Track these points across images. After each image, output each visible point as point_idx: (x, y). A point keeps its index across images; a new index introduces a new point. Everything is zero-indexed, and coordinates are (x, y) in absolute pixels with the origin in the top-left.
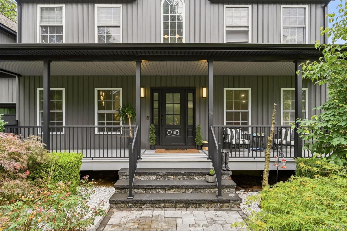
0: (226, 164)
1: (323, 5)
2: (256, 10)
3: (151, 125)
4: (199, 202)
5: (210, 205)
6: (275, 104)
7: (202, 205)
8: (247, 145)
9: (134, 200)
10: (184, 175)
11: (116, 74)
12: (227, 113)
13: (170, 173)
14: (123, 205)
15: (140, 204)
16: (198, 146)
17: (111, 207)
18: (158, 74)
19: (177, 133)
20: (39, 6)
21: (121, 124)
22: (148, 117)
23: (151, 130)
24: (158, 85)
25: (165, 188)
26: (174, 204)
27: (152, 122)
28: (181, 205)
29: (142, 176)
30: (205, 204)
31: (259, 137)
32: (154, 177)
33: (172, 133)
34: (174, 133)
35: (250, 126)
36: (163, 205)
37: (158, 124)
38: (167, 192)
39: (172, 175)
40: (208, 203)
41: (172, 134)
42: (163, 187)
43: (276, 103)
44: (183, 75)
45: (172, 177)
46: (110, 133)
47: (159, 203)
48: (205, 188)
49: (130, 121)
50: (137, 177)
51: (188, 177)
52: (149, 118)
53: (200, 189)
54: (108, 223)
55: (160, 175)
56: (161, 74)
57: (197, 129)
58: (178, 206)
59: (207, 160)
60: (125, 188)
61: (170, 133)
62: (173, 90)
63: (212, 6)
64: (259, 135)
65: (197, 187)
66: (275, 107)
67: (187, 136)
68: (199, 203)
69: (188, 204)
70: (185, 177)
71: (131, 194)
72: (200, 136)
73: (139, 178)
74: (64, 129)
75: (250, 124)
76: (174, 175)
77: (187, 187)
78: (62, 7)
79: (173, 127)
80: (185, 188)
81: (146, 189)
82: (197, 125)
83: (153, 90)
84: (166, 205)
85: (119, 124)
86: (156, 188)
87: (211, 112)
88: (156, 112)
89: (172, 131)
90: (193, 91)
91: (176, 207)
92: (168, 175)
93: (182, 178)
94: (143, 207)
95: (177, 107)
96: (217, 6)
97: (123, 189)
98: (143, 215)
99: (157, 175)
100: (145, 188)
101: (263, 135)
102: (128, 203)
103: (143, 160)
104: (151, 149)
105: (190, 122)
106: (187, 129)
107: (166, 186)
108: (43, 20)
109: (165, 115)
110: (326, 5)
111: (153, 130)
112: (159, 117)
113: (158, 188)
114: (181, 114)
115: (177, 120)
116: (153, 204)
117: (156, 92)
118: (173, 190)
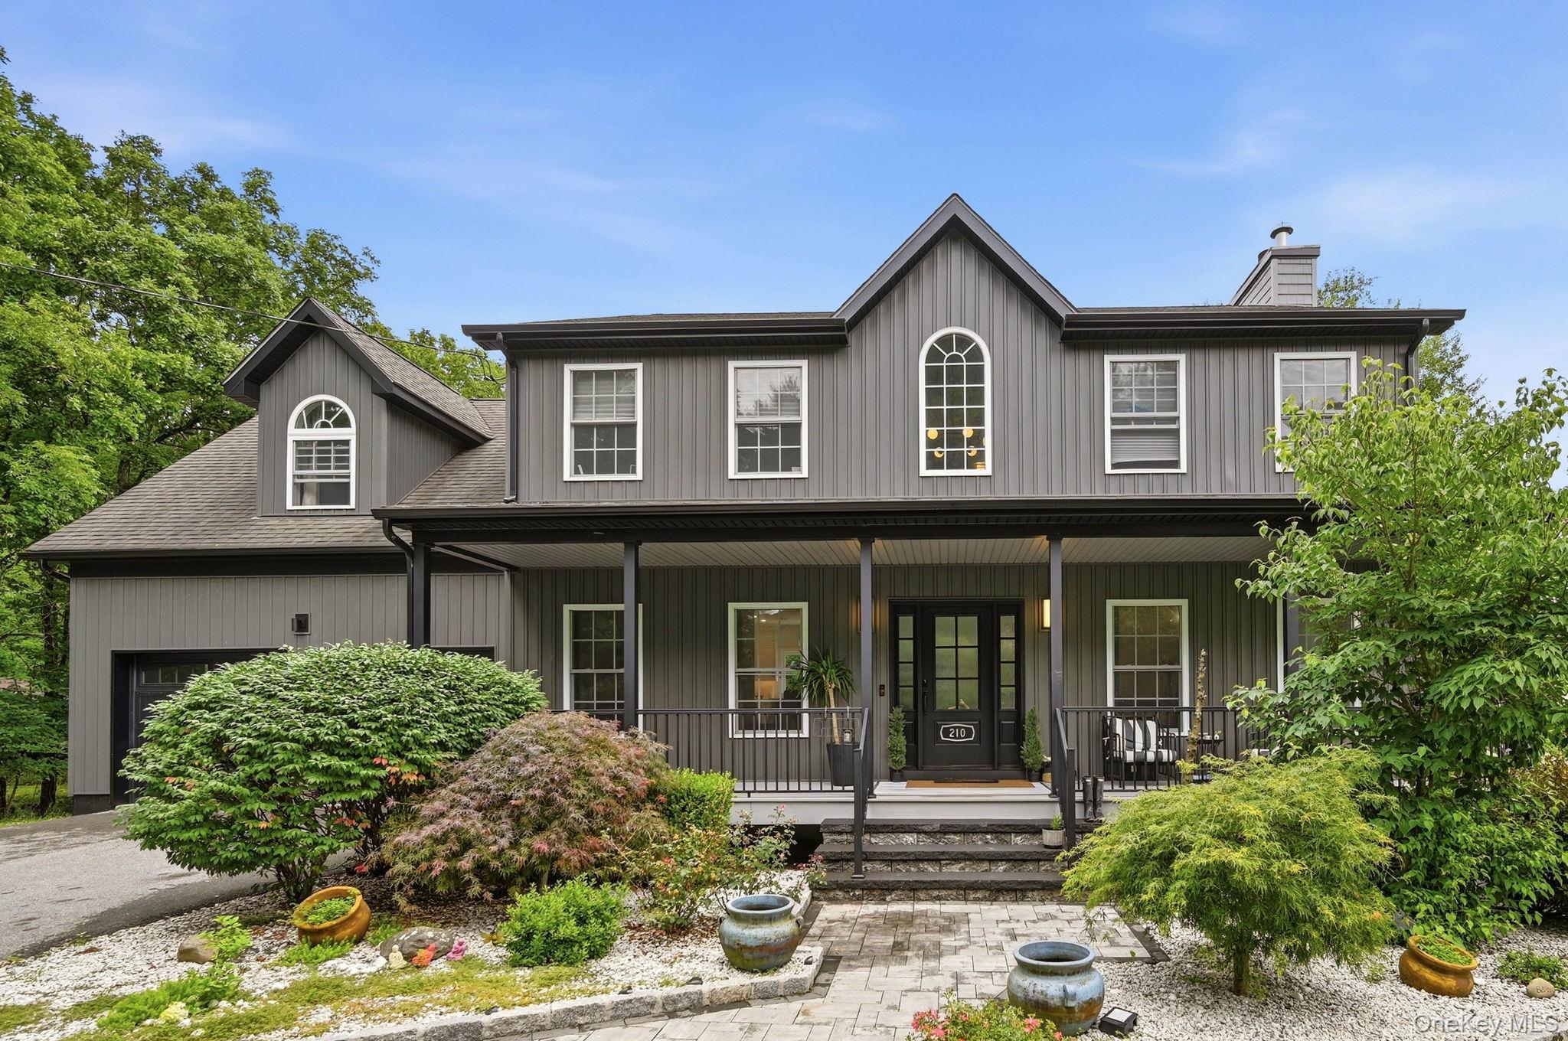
0: (1095, 807)
1: (1403, 350)
2: (1199, 368)
3: (891, 711)
4: (1021, 887)
5: (1047, 894)
6: (1203, 653)
7: (1030, 894)
8: (1165, 763)
9: (865, 882)
10: (987, 833)
11: (789, 563)
12: (1116, 674)
13: (948, 829)
14: (840, 894)
15: (881, 891)
16: (1030, 770)
17: (813, 898)
18: (912, 562)
19: (969, 733)
20: (569, 368)
21: (805, 705)
22: (882, 687)
23: (892, 725)
24: (914, 593)
25: (938, 860)
26: (964, 890)
27: (895, 702)
28: (979, 895)
29: (881, 836)
30: (1035, 893)
31: (1208, 742)
32: (909, 839)
33: (954, 734)
34: (958, 734)
35: (1186, 709)
36: (936, 893)
37: (911, 707)
38: (945, 870)
39: (954, 833)
40: (1043, 889)
41: (955, 738)
42: (934, 859)
43: (1207, 651)
44: (986, 561)
45: (957, 838)
46: (771, 734)
47: (926, 889)
48: (1039, 860)
49: (832, 698)
50: (867, 837)
51: (997, 838)
52: (887, 690)
53: (1024, 861)
54: (811, 932)
55: (925, 833)
56: (920, 562)
57: (1027, 722)
58: (972, 897)
59: (1047, 798)
60: (842, 860)
61: (946, 733)
62: (957, 608)
63: (1069, 360)
64: (1208, 738)
65: (1017, 857)
66: (1202, 659)
67: (999, 743)
68: (1021, 890)
69: (996, 892)
70: (989, 837)
71: (858, 871)
72: (1037, 743)
73: (873, 840)
74: (641, 717)
75: (1186, 703)
76: (960, 832)
77: (993, 859)
78: (634, 370)
79: (958, 715)
80: (990, 861)
81: (892, 861)
82: (1028, 709)
83: (897, 609)
84: (943, 893)
85: (799, 705)
86: (918, 859)
87: (1057, 673)
88: (907, 674)
89: (955, 728)
90: (1016, 608)
91: (966, 900)
92: (945, 833)
93: (981, 839)
94: (888, 898)
95: (970, 656)
96: (1083, 359)
97: (838, 861)
98: (890, 909)
99: (919, 833)
100: (890, 859)
101: (1217, 737)
102: (854, 887)
103: (878, 799)
104: (892, 779)
105: (1007, 703)
106: (999, 722)
107: (943, 853)
108: (580, 408)
109: (934, 679)
110: (1412, 349)
111: (898, 725)
112: (915, 686)
113: (922, 860)
114: (979, 678)
115: (969, 695)
116: (914, 890)
117: (905, 614)
118: (959, 866)
